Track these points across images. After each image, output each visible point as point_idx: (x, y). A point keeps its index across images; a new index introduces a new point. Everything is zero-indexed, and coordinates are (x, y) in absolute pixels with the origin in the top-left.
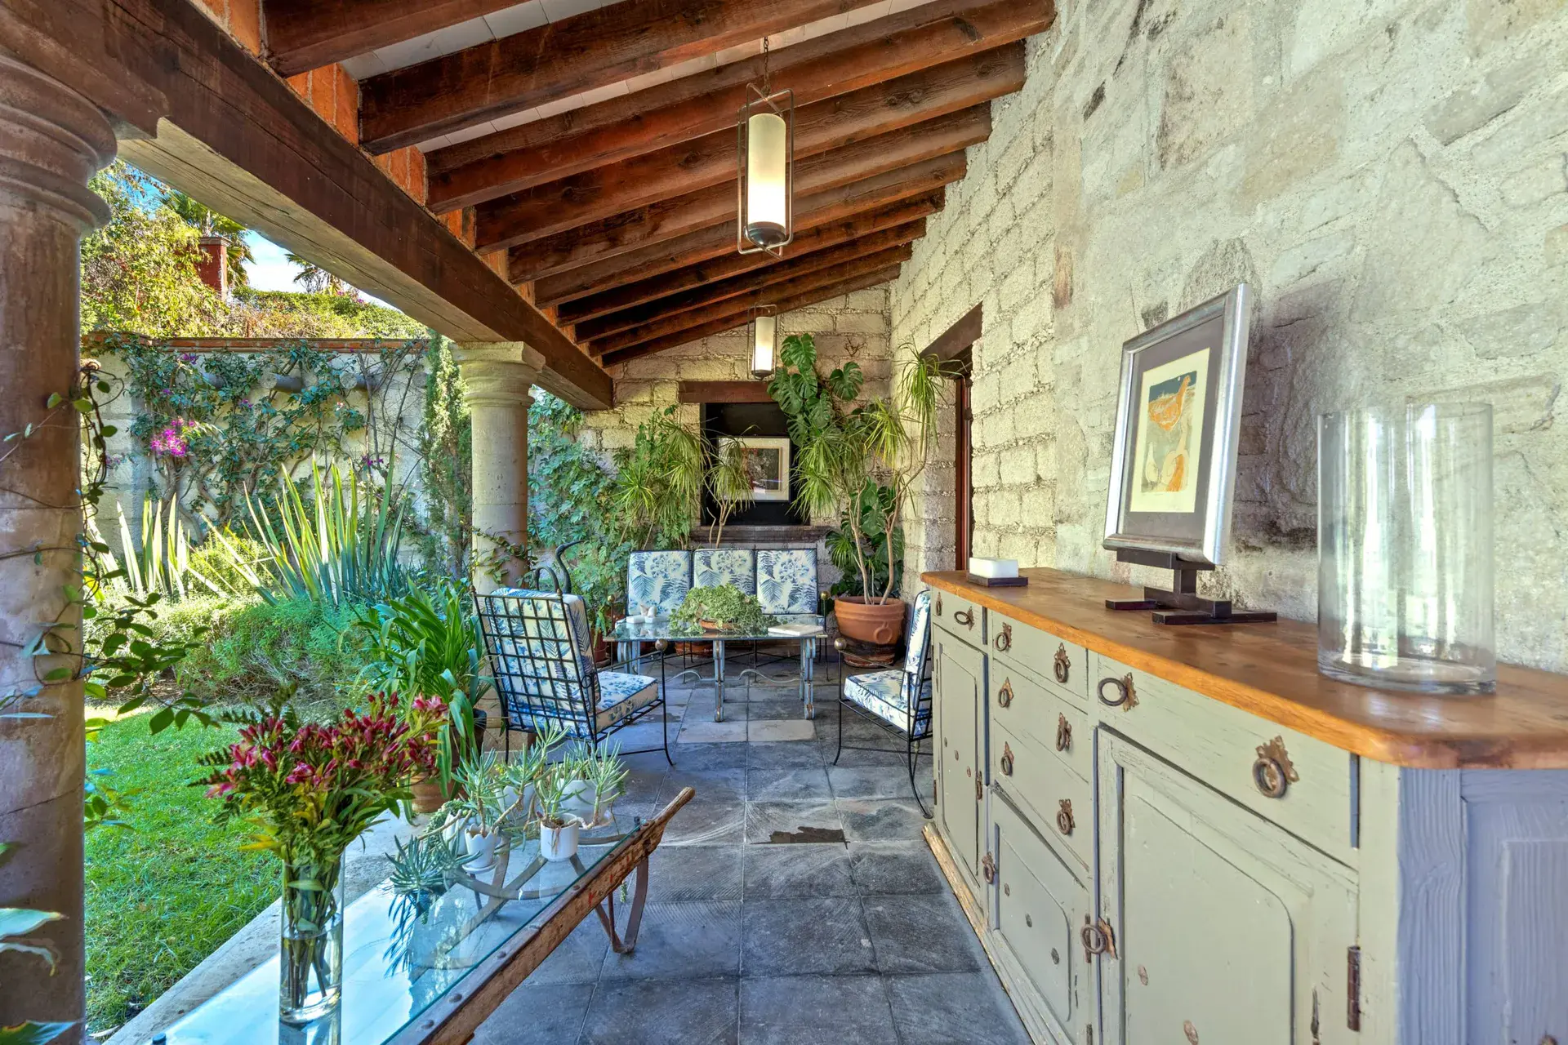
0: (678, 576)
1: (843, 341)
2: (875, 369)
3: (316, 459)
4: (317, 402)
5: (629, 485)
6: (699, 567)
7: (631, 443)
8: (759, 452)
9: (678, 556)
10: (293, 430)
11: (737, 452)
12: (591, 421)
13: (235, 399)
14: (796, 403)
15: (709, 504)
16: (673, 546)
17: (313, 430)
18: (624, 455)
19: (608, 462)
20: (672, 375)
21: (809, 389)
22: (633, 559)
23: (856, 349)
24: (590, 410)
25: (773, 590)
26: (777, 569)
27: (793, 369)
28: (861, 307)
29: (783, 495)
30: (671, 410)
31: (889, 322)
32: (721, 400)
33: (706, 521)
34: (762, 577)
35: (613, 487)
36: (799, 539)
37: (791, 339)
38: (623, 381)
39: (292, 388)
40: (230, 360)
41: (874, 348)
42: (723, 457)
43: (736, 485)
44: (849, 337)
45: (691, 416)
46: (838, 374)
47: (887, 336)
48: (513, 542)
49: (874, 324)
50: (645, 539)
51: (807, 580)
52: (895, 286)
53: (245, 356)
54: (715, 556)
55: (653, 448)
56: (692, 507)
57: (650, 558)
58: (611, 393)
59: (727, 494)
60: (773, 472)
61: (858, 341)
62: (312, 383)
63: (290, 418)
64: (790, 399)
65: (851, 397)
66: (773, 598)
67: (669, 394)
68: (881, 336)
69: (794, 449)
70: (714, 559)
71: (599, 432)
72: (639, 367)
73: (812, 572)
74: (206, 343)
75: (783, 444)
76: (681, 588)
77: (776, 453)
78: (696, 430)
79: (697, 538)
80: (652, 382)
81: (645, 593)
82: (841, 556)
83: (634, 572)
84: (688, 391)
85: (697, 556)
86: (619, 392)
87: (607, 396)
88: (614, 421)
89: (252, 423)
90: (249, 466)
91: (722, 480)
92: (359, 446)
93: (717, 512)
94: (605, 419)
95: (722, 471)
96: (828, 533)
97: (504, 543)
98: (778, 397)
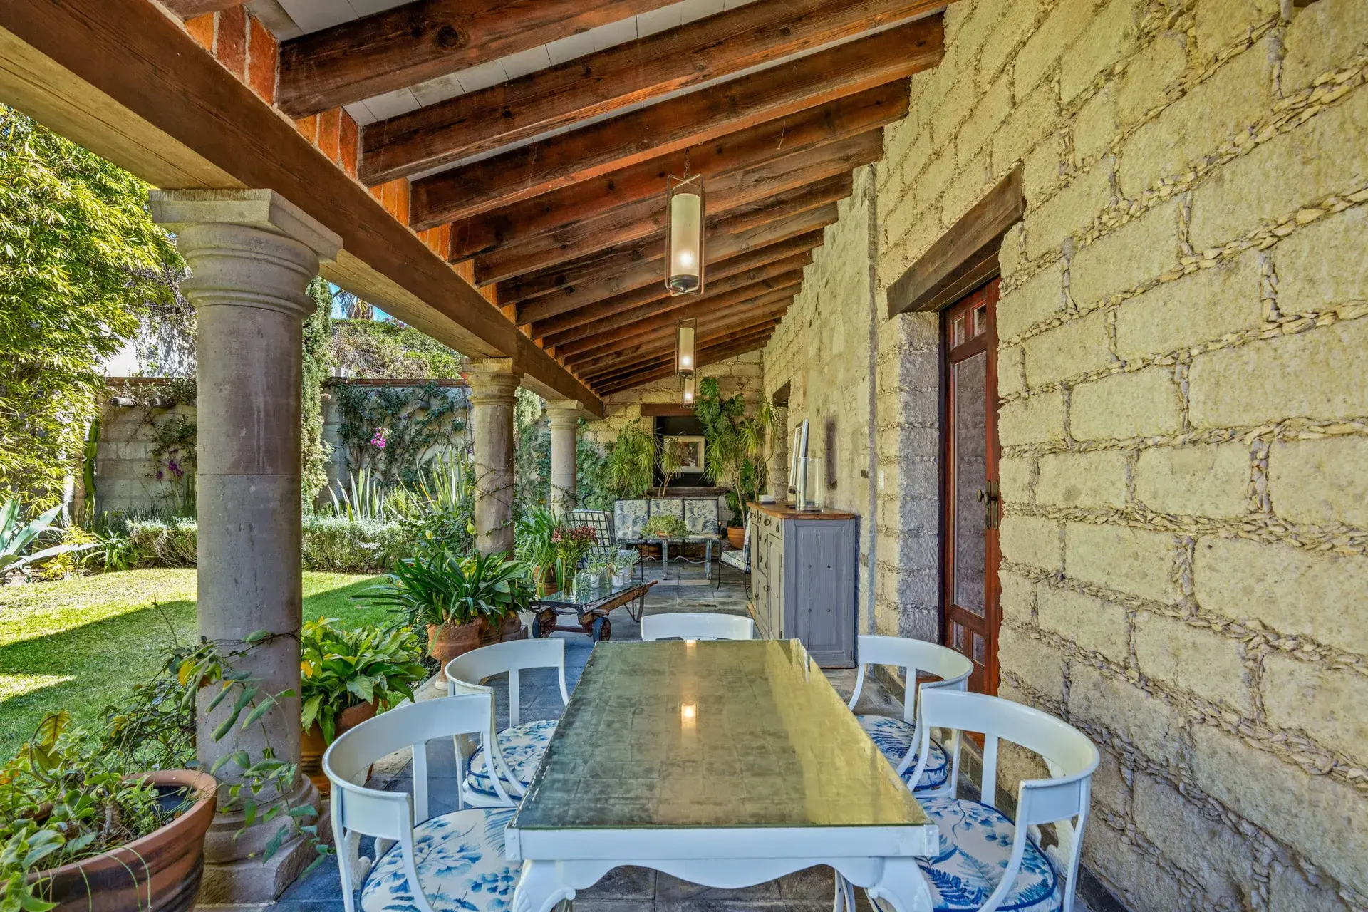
0: (642, 513)
1: (736, 380)
2: (755, 397)
3: (438, 448)
4: (439, 416)
5: (615, 463)
6: (653, 509)
7: (614, 439)
8: (687, 445)
9: (642, 503)
10: (426, 431)
11: (675, 445)
12: (591, 426)
13: (393, 415)
14: (708, 417)
15: (658, 472)
16: (639, 497)
17: (436, 431)
18: (610, 446)
19: (602, 451)
20: (637, 400)
21: (715, 409)
22: (617, 504)
23: (743, 385)
24: (591, 421)
25: (694, 521)
26: (695, 510)
27: (707, 397)
28: (746, 361)
29: (700, 469)
30: (637, 421)
31: (762, 369)
32: (665, 415)
33: (656, 484)
34: (688, 514)
35: (605, 465)
36: (709, 495)
37: (706, 380)
38: (609, 404)
39: (425, 408)
40: (392, 391)
41: (754, 384)
42: (667, 449)
43: (672, 464)
44: (740, 378)
45: (647, 424)
46: (732, 401)
47: (761, 377)
48: (571, 492)
49: (754, 371)
50: (623, 492)
51: (712, 516)
52: (764, 349)
53: (399, 390)
54: (662, 503)
55: (627, 442)
56: (649, 476)
57: (626, 504)
58: (603, 411)
59: (669, 469)
60: (695, 456)
61: (745, 380)
62: (436, 405)
63: (424, 424)
64: (705, 415)
65: (740, 413)
66: (694, 526)
67: (635, 411)
68: (758, 377)
69: (707, 443)
70: (662, 504)
71: (596, 433)
72: (617, 397)
73: (715, 512)
74: (376, 382)
75: (700, 440)
76: (643, 520)
77: (696, 446)
78: (651, 433)
79: (651, 494)
80: (625, 404)
81: (624, 523)
82: (732, 503)
83: (618, 511)
84: (646, 409)
85: (652, 503)
86: (607, 410)
87: (599, 412)
88: (604, 426)
89: (401, 427)
90: (399, 451)
91: (665, 461)
92: (460, 440)
93: (663, 478)
94: (598, 425)
95: (666, 457)
96: (726, 492)
97: (567, 492)
98: (698, 413)
